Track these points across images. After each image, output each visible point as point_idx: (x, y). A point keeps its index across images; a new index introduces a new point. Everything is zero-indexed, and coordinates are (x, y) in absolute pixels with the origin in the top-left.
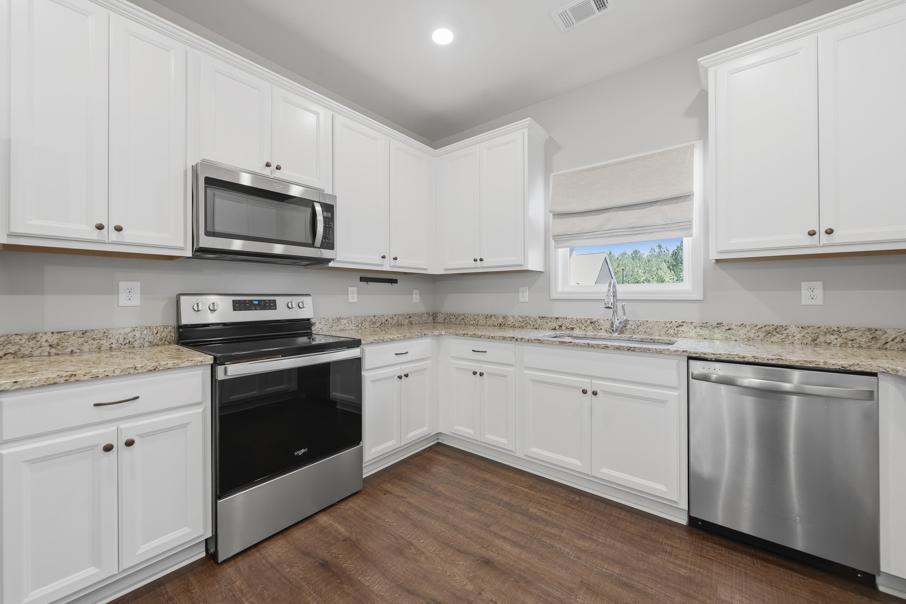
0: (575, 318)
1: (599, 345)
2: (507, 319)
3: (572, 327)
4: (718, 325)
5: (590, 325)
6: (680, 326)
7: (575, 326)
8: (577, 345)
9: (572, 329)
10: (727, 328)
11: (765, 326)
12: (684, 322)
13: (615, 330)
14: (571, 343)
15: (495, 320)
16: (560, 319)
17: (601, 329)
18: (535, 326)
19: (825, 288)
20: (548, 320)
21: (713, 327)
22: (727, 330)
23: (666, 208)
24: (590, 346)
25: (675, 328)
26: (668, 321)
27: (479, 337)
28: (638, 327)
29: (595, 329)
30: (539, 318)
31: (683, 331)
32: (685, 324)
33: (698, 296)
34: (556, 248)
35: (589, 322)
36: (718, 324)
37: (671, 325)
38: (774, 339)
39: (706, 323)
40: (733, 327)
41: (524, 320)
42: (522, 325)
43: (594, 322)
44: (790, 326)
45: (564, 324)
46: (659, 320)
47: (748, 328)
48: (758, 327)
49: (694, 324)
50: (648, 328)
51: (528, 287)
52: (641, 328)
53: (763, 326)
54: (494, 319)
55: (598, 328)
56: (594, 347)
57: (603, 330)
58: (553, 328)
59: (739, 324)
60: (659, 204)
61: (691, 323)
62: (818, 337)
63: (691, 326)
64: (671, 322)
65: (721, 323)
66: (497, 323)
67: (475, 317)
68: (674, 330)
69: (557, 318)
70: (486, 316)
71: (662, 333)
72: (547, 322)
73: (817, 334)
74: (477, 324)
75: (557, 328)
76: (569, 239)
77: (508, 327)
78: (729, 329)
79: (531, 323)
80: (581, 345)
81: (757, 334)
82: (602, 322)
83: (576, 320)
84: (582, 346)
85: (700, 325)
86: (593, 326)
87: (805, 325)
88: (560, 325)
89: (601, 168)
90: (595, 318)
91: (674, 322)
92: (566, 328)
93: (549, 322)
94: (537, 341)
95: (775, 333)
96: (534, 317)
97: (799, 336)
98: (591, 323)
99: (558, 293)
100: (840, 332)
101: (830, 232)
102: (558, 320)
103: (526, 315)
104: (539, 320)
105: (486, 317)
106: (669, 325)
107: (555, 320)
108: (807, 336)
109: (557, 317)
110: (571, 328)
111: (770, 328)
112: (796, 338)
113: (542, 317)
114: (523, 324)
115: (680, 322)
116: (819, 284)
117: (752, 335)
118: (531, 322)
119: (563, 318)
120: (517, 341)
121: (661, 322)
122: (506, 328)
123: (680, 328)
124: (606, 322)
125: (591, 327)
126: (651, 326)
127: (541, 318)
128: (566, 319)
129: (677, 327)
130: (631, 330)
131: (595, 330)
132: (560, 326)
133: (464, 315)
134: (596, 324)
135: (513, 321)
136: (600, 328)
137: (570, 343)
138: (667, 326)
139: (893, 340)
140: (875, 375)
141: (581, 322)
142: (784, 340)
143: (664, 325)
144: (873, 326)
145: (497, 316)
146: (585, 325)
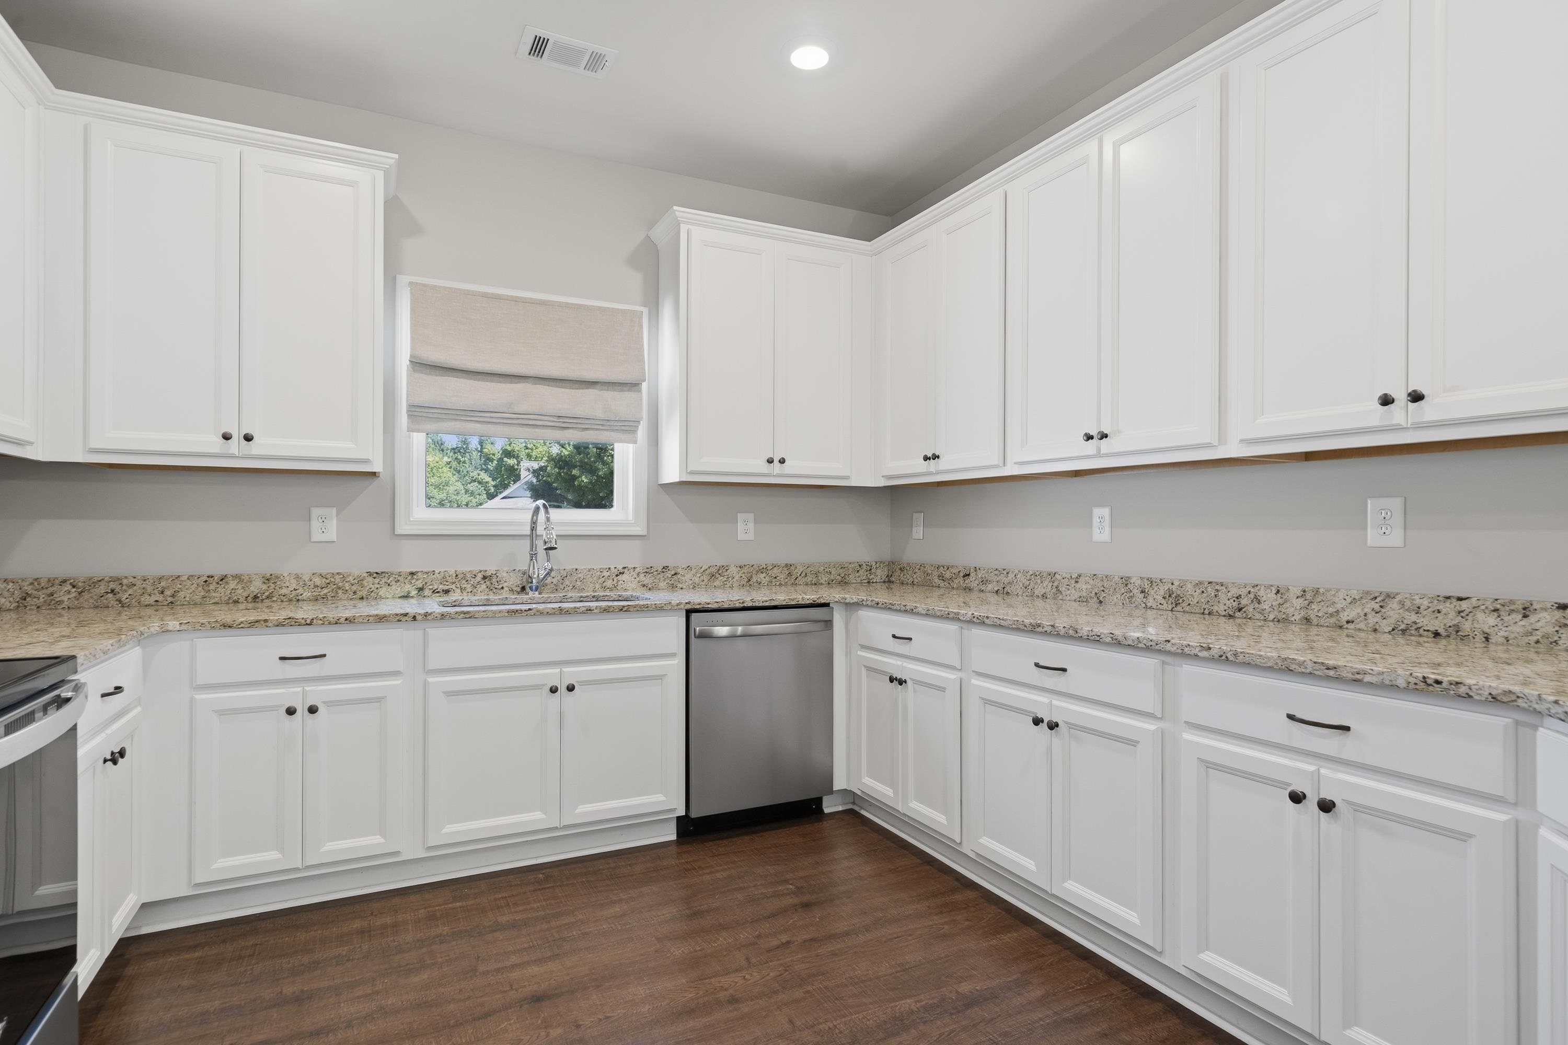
0: (452, 572)
1: (578, 608)
2: (278, 583)
3: (446, 588)
4: (663, 570)
5: (482, 582)
6: (620, 573)
7: (453, 587)
8: (541, 613)
9: (447, 592)
10: (673, 573)
11: (709, 568)
12: (625, 568)
13: (534, 587)
14: (531, 611)
15: (240, 586)
16: (419, 574)
17: (502, 588)
18: (359, 594)
19: (756, 521)
20: (391, 579)
21: (659, 572)
22: (672, 575)
23: (609, 395)
24: (563, 613)
25: (613, 577)
26: (605, 567)
27: (307, 624)
28: (563, 579)
29: (491, 588)
30: (370, 575)
31: (624, 581)
32: (626, 570)
33: (640, 530)
34: (410, 430)
35: (480, 576)
36: (664, 568)
37: (608, 574)
38: (717, 583)
39: (651, 567)
40: (679, 571)
41: (328, 581)
42: (322, 594)
43: (491, 576)
44: (730, 566)
45: (428, 584)
46: (593, 567)
47: (694, 571)
48: (703, 569)
49: (637, 570)
50: (578, 581)
51: (335, 508)
52: (567, 582)
53: (707, 567)
54: (232, 584)
55: (497, 587)
56: (570, 614)
57: (506, 589)
58: (403, 594)
59: (685, 566)
60: (598, 386)
61: (634, 568)
62: (751, 577)
63: (634, 573)
64: (609, 569)
65: (666, 567)
66: (245, 594)
67: (163, 584)
68: (612, 581)
69: (412, 574)
70: (205, 578)
71: (597, 586)
72: (389, 581)
73: (751, 574)
74: (172, 603)
75: (414, 593)
76: (444, 416)
77: (282, 601)
78: (676, 574)
79: (347, 588)
80: (547, 613)
81: (702, 578)
82: (505, 574)
83: (455, 575)
84: (550, 614)
85: (643, 571)
86: (488, 583)
87: (742, 564)
88: (418, 587)
89: (507, 300)
90: (491, 570)
91: (612, 567)
92: (433, 591)
93: (393, 583)
94: (462, 615)
95: (717, 575)
96: (357, 573)
97: (737, 577)
98: (484, 578)
99: (412, 521)
100: (768, 570)
101: (782, 461)
102: (415, 577)
103: (335, 571)
104: (370, 579)
105: (206, 581)
106: (606, 574)
107: (409, 578)
108: (743, 575)
109: (414, 570)
110: (443, 591)
111: (713, 570)
112: (735, 580)
113: (377, 573)
114: (325, 591)
115: (620, 567)
116: (750, 517)
117: (697, 580)
118: (347, 584)
119: (427, 573)
120: (415, 620)
121: (597, 570)
122: (274, 605)
123: (620, 577)
124: (511, 574)
125: (484, 586)
126: (582, 578)
127: (375, 575)
128: (433, 574)
129: (617, 576)
130: (552, 586)
131: (491, 590)
132: (421, 589)
133: (118, 580)
134: (494, 580)
135: (294, 586)
136: (500, 587)
137: (528, 612)
138: (604, 575)
139: (800, 575)
140: (826, 605)
141: (464, 578)
142: (725, 583)
143: (600, 574)
144: (789, 562)
145: (246, 579)
146: (472, 582)
